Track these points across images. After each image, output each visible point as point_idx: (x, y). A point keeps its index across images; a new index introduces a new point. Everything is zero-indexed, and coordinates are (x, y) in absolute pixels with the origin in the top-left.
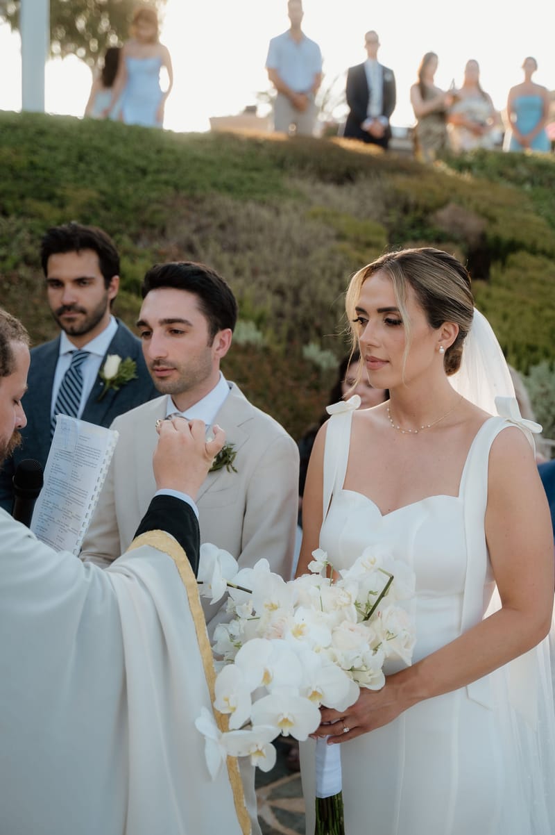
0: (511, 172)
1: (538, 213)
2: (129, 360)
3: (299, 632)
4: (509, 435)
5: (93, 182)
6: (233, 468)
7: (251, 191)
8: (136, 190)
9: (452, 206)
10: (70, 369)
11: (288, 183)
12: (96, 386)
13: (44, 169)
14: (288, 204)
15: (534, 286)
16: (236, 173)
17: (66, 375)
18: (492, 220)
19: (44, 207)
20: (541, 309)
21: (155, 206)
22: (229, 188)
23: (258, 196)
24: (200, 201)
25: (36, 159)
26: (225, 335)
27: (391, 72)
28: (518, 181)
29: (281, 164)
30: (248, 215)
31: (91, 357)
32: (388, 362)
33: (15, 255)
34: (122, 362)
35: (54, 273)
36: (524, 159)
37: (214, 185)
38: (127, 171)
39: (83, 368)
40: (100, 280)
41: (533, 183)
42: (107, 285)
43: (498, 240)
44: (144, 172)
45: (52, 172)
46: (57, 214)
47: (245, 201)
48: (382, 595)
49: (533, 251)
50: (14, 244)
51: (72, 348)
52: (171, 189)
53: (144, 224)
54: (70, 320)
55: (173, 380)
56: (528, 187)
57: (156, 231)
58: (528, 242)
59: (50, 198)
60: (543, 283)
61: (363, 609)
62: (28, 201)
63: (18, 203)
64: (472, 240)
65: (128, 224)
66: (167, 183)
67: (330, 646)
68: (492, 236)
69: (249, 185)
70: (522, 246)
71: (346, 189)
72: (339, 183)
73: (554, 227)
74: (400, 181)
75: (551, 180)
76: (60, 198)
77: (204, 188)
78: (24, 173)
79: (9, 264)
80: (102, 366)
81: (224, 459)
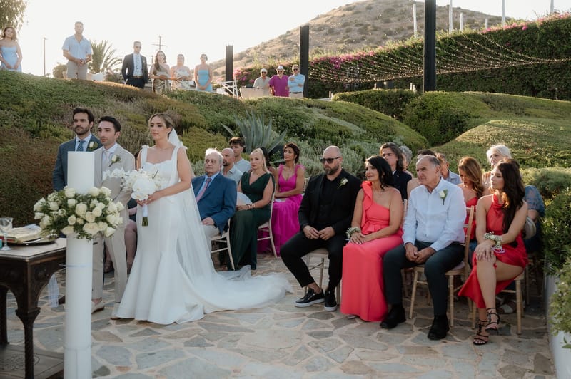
0: (192, 98)
1: (201, 114)
4: (180, 150)
5: (33, 98)
6: (120, 162)
7: (93, 103)
8: (50, 102)
9: (169, 110)
11: (106, 100)
13: (13, 93)
14: (108, 108)
15: (198, 137)
16: (87, 96)
18: (184, 115)
19: (16, 107)
21: (57, 108)
25: (9, 89)
26: (118, 133)
27: (145, 58)
28: (195, 102)
29: (103, 94)
31: (85, 142)
33: (11, 124)
35: (75, 118)
37: (79, 100)
38: (45, 95)
41: (200, 103)
42: (90, 123)
43: (186, 122)
44: (51, 95)
45: (16, 94)
46: (22, 109)
49: (199, 127)
50: (9, 120)
51: (79, 140)
53: (55, 114)
55: (106, 142)
56: (198, 104)
58: (197, 123)
59: (18, 104)
60: (201, 136)
62: (10, 104)
63: (7, 105)
65: (49, 114)
66: (61, 99)
68: (183, 120)
69: (92, 101)
70: (194, 124)
71: (129, 103)
72: (126, 101)
73: (206, 118)
74: (150, 101)
75: (207, 102)
76: (22, 104)
77: (75, 102)
78: (6, 95)
79: (10, 126)
80: (89, 145)
81: (118, 159)
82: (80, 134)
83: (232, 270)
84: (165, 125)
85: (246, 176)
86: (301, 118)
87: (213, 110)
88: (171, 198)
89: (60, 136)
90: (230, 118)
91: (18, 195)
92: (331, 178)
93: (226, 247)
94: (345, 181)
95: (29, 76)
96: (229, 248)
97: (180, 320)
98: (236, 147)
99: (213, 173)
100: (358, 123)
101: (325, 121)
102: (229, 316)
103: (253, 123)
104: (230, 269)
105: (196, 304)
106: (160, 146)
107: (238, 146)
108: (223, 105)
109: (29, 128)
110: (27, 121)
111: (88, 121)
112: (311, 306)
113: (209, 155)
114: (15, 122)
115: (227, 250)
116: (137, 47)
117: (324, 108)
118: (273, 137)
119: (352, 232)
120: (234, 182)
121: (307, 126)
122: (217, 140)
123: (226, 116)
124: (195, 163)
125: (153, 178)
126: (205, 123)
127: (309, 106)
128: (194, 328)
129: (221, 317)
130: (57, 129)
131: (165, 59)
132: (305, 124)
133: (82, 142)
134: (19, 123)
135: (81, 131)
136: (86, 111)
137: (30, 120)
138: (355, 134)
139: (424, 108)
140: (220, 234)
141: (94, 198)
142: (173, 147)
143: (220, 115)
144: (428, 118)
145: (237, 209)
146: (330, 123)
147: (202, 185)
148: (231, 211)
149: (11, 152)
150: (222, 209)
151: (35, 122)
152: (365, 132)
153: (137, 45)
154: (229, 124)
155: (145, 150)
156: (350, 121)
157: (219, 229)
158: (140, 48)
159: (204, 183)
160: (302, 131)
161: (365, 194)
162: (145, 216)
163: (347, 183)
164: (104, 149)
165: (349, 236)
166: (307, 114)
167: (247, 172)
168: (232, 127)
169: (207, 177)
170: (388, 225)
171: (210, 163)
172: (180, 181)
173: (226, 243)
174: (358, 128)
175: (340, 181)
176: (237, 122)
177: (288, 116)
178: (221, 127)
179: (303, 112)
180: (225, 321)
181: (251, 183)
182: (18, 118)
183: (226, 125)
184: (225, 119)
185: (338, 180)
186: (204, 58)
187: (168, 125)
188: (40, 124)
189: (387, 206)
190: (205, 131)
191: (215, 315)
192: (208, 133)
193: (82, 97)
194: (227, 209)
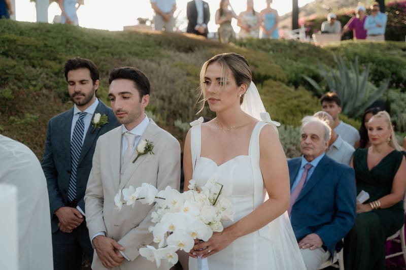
0: (264, 47)
1: (276, 63)
2: (105, 115)
3: (186, 210)
5: (74, 52)
6: (153, 153)
7: (147, 56)
8: (94, 56)
10: (79, 120)
11: (163, 52)
12: (90, 126)
13: (51, 47)
14: (164, 61)
15: (276, 94)
16: (140, 48)
17: (77, 123)
18: (256, 66)
19: (52, 63)
20: (280, 104)
21: (103, 63)
22: (136, 55)
23: (150, 58)
24: (124, 60)
25: (47, 42)
26: (147, 97)
27: (207, 4)
28: (267, 50)
29: (160, 44)
30: (146, 66)
31: (88, 115)
32: (219, 100)
33: (40, 84)
34: (102, 116)
36: (269, 41)
37: (130, 53)
38: (89, 47)
39: (84, 120)
40: (91, 81)
41: (273, 51)
42: (94, 83)
43: (259, 75)
44: (97, 48)
45: (55, 48)
47: (144, 60)
48: (219, 194)
49: (275, 79)
50: (39, 80)
51: (79, 111)
52: (110, 55)
54: (78, 99)
55: (126, 118)
56: (271, 53)
57: (104, 74)
58: (273, 76)
59: (55, 59)
60: (280, 92)
61: (212, 201)
62: (45, 61)
63: (40, 61)
66: (108, 53)
67: (199, 215)
68: (256, 73)
69: (145, 53)
70: (270, 77)
71: (190, 54)
72: (187, 52)
73: (284, 69)
75: (281, 49)
76: (60, 59)
77: (125, 54)
78: (42, 49)
79: (38, 88)
81: (148, 149)
85: (360, 156)
86: (398, 65)
87: (290, 58)
90: (312, 67)
98: (331, 106)
99: (314, 157)
103: (343, 72)
107: (334, 104)
108: (301, 52)
110: (61, 80)
113: (307, 127)
114: (47, 82)
118: (369, 91)
122: (300, 96)
123: (306, 65)
126: (282, 75)
133: (83, 115)
134: (51, 83)
135: (82, 99)
140: (331, 257)
143: (299, 65)
147: (296, 175)
148: (349, 220)
149: (29, 124)
150: (333, 217)
154: (311, 74)
155: (197, 130)
159: (301, 172)
164: (125, 130)
166: (403, 59)
168: (317, 78)
169: (304, 162)
171: (308, 140)
172: (267, 197)
176: (322, 73)
177: (379, 63)
178: (303, 79)
179: (398, 57)
181: (370, 167)
182: (51, 77)
183: (309, 76)
184: (306, 69)
190: (284, 86)
192: (288, 88)
193: (133, 50)
194: (343, 218)
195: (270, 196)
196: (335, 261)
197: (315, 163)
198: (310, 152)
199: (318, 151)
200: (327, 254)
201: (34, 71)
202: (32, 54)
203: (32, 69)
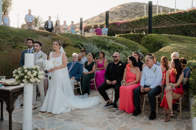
0: (68, 36)
1: (71, 41)
4: (64, 53)
5: (14, 35)
8: (19, 36)
9: (60, 40)
11: (39, 36)
14: (39, 39)
15: (70, 49)
16: (32, 35)
17: (29, 52)
18: (65, 41)
19: (8, 38)
21: (22, 39)
25: (5, 32)
26: (41, 47)
29: (38, 34)
33: (6, 44)
35: (28, 42)
37: (29, 36)
38: (18, 34)
44: (20, 34)
45: (8, 34)
46: (10, 39)
50: (5, 42)
53: (21, 41)
55: (37, 50)
56: (70, 38)
58: (70, 44)
59: (9, 37)
62: (6, 37)
64: (63, 44)
65: (19, 40)
66: (23, 36)
68: (65, 43)
69: (34, 36)
70: (69, 45)
71: (47, 37)
72: (46, 36)
73: (73, 42)
74: (54, 36)
75: (73, 37)
76: (10, 37)
77: (28, 36)
78: (4, 34)
79: (6, 45)
80: (32, 51)
81: (41, 56)
82: (29, 48)
83: (81, 95)
84: (58, 45)
85: (86, 63)
86: (106, 43)
87: (75, 40)
88: (59, 70)
89: (23, 48)
90: (81, 42)
91: (8, 68)
92: (116, 63)
93: (79, 87)
94: (120, 64)
95: (13, 28)
96: (80, 87)
97: (63, 112)
98: (83, 53)
99: (75, 61)
100: (125, 45)
101: (114, 44)
102: (80, 111)
103: (89, 44)
104: (80, 94)
105: (68, 106)
106: (56, 52)
107: (84, 52)
108: (79, 38)
109: (12, 45)
110: (11, 43)
111: (32, 43)
112: (108, 108)
113: (74, 55)
114: (7, 43)
115: (80, 88)
116: (50, 18)
117: (114, 39)
118: (96, 49)
119: (123, 82)
120: (82, 64)
121: (108, 46)
122: (77, 50)
124: (69, 58)
125: (53, 63)
126: (72, 44)
127: (108, 39)
128: (67, 115)
129: (77, 111)
130: (22, 46)
131: (59, 22)
132: (107, 45)
133: (30, 50)
134: (9, 44)
135: (30, 46)
136: (31, 40)
137: (13, 43)
138: (124, 48)
139: (148, 40)
140: (77, 82)
141: (34, 69)
142: (61, 52)
143: (78, 42)
144: (149, 43)
145: (83, 73)
146: (115, 45)
147: (71, 65)
148: (81, 74)
149: (6, 54)
150: (78, 74)
151: (14, 43)
152: (128, 48)
153: (50, 17)
154: (81, 44)
155: (51, 53)
156: (123, 44)
157: (77, 81)
158: (51, 18)
159: (72, 65)
160: (106, 47)
161: (127, 69)
162: (50, 76)
163: (121, 65)
164: (37, 53)
165: (122, 83)
166: (108, 41)
167: (87, 61)
168: (82, 46)
169: (73, 63)
170: (135, 80)
171: (74, 58)
173: (79, 86)
174: (125, 46)
175: (119, 65)
176: (84, 44)
177: (101, 42)
178: (78, 45)
179: (106, 41)
180: (79, 113)
181: (88, 65)
184: (80, 43)
185: (118, 64)
186: (72, 22)
187: (60, 45)
188: (16, 44)
189: (135, 73)
190: (73, 47)
191: (75, 110)
192: (74, 48)
193: (31, 35)
194: (80, 74)
195: (63, 64)
196: (78, 83)
197: (75, 63)
198: (74, 61)
199: (76, 60)
200: (76, 81)
201: (3, 40)
202: (2, 35)
203: (3, 39)
